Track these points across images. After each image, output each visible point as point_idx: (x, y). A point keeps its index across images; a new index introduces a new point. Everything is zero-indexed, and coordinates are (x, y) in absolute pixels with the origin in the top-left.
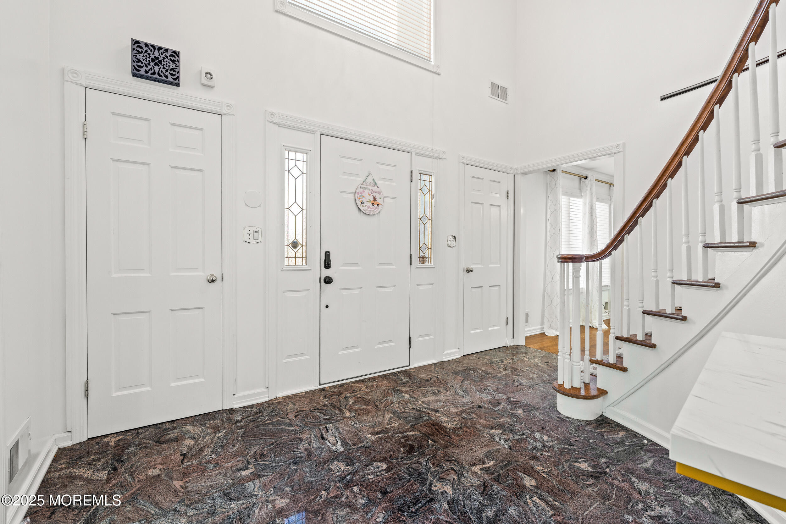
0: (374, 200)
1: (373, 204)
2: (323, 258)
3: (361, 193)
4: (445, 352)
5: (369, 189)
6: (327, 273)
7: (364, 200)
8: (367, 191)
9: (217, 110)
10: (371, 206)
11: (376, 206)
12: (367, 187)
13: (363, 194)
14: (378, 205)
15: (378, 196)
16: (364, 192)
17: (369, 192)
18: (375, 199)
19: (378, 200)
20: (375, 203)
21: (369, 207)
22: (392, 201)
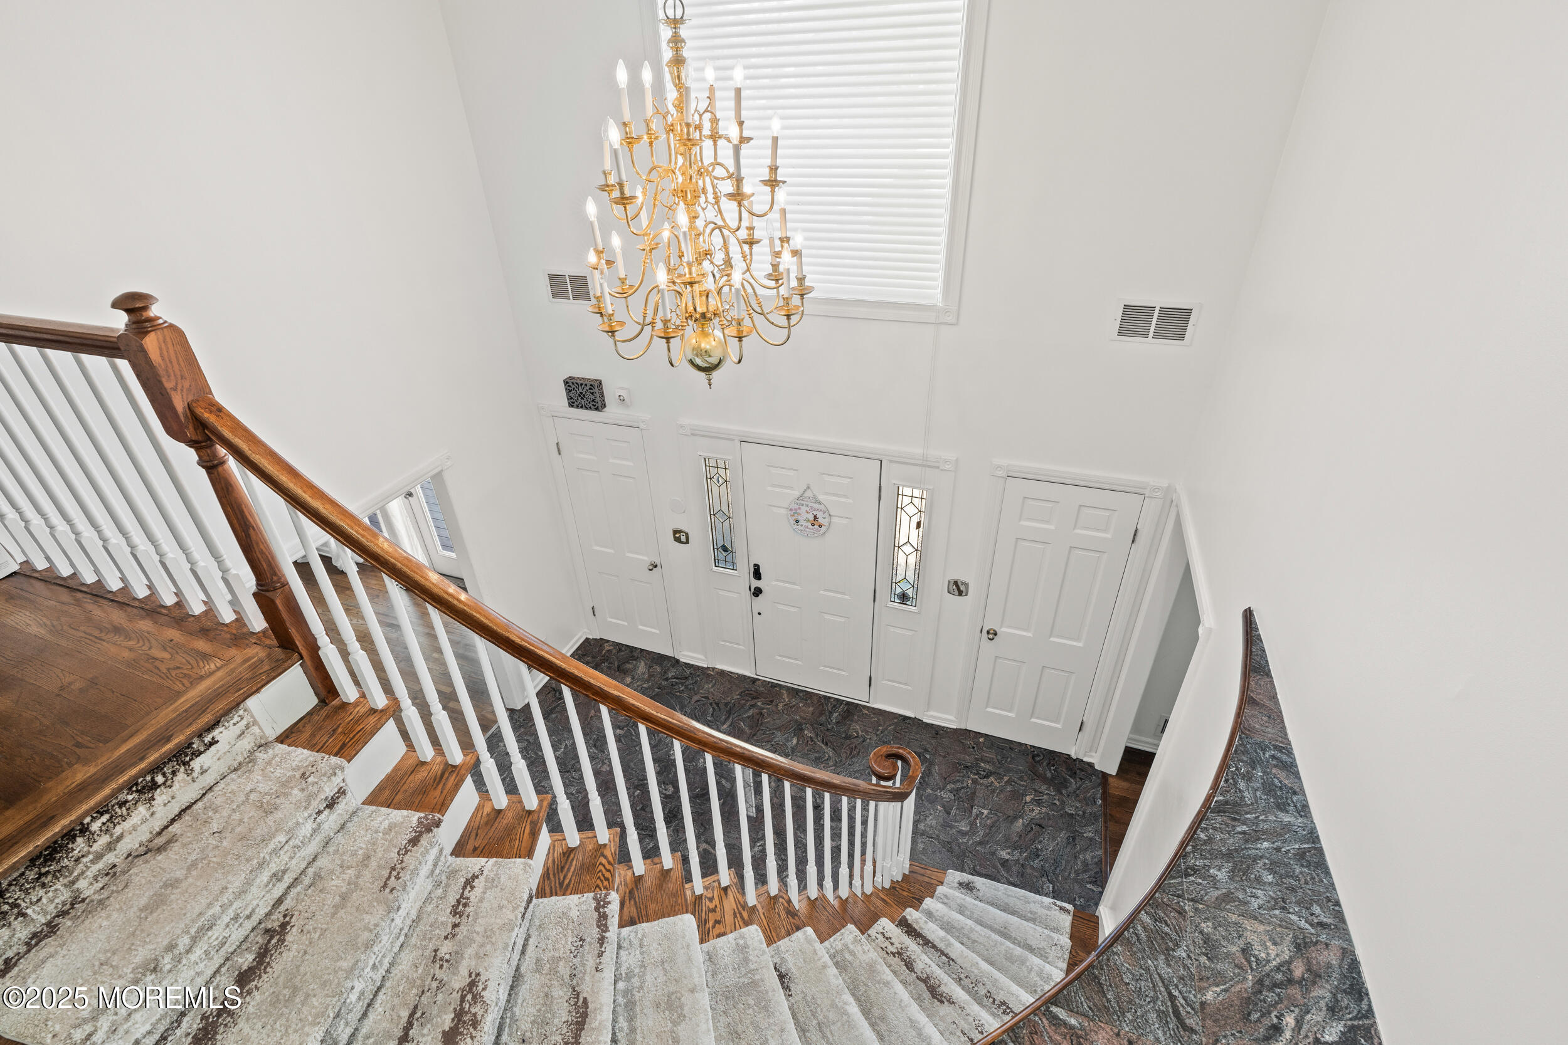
0: (814, 520)
1: (813, 525)
2: (752, 570)
3: (796, 510)
4: (928, 713)
5: (807, 506)
6: (756, 583)
7: (799, 518)
8: (804, 509)
9: (636, 424)
10: (810, 526)
11: (816, 527)
12: (804, 503)
13: (798, 511)
14: (820, 526)
15: (820, 515)
16: (799, 508)
17: (808, 509)
18: (815, 518)
19: (821, 520)
20: (815, 523)
21: (807, 527)
22: (844, 521)
